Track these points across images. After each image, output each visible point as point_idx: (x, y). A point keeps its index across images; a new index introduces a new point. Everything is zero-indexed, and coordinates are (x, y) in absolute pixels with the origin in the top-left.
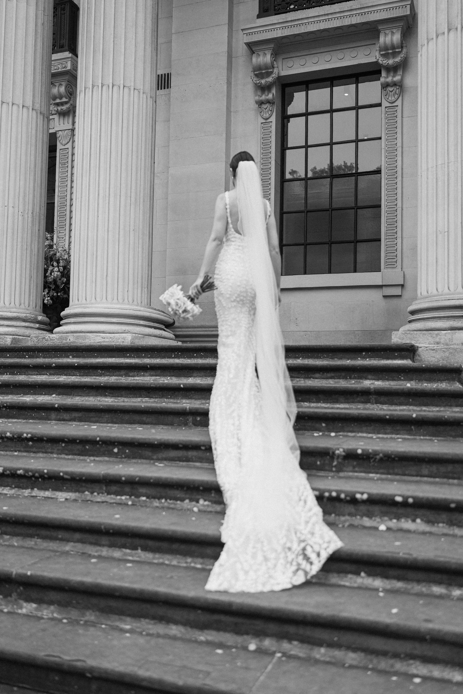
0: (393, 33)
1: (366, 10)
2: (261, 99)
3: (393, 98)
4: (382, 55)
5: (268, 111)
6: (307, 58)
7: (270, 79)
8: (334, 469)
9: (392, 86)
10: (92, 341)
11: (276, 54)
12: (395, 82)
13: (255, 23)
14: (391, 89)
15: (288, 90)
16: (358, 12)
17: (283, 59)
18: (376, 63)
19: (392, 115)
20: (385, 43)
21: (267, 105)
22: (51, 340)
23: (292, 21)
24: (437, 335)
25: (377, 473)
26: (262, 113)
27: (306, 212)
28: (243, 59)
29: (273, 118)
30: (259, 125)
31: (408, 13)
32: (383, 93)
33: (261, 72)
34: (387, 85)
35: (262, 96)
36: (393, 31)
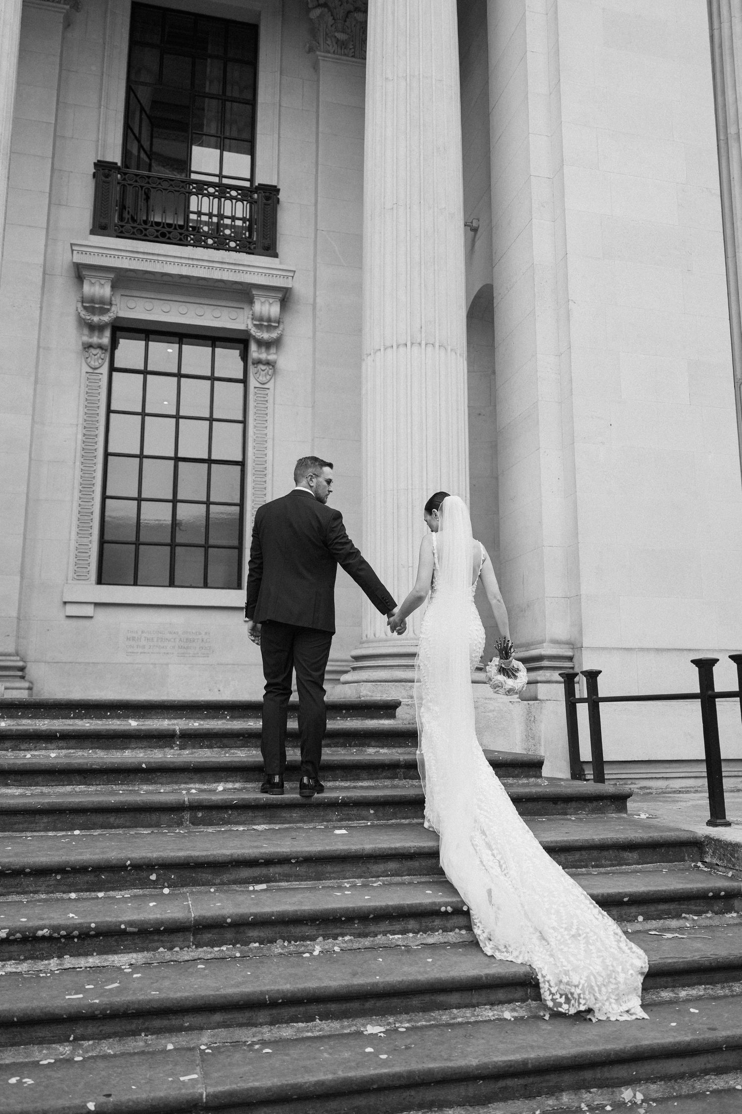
0: (270, 304)
2: (91, 340)
3: (264, 379)
4: (255, 325)
5: (98, 359)
6: (156, 302)
7: (106, 318)
9: (264, 364)
11: (113, 287)
12: (269, 360)
13: (87, 239)
14: (263, 367)
15: (118, 334)
16: (232, 266)
17: (122, 295)
18: (247, 332)
19: (262, 399)
20: (261, 313)
21: (98, 351)
23: (144, 253)
26: (89, 360)
27: (139, 499)
28: (62, 283)
29: (105, 369)
30: (84, 374)
31: (290, 286)
32: (252, 369)
33: (93, 305)
34: (259, 362)
35: (91, 337)
36: (271, 301)
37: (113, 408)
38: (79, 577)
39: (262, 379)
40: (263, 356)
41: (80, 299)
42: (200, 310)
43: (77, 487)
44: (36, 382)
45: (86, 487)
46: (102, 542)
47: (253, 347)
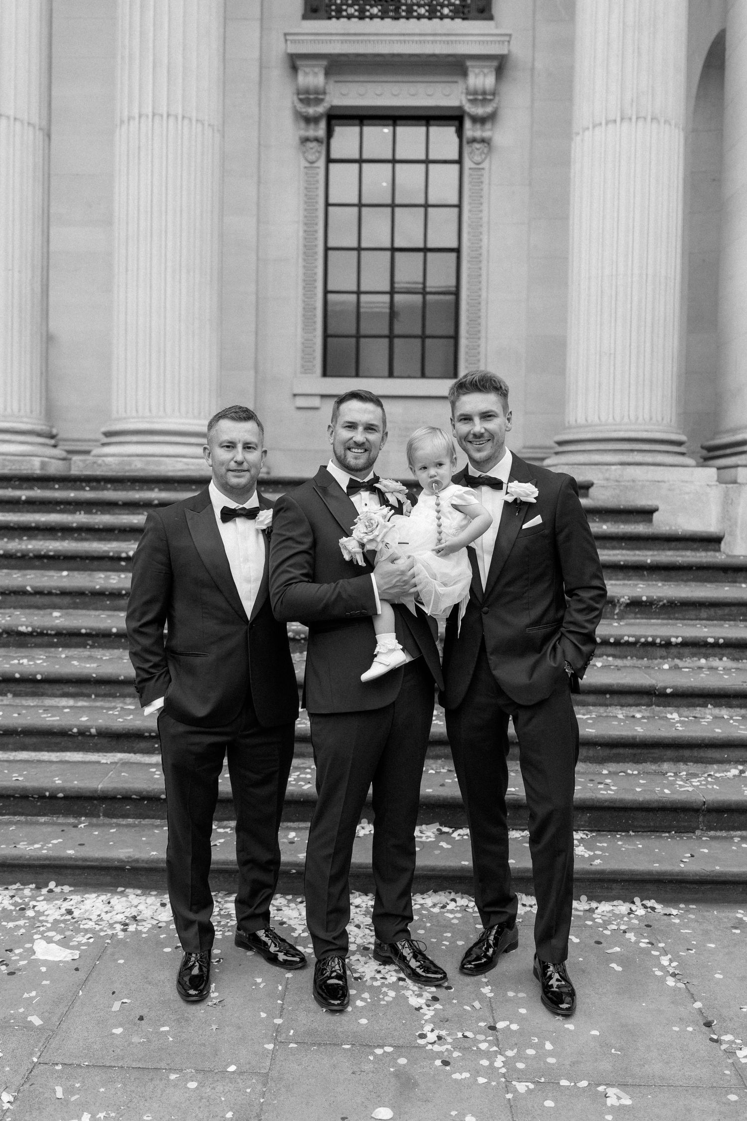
0: (485, 75)
1: (453, 38)
2: (307, 134)
3: (479, 159)
4: (470, 101)
5: (315, 153)
6: (369, 86)
7: (321, 109)
8: (616, 617)
9: (479, 143)
10: (170, 468)
11: (327, 74)
12: (484, 137)
13: (299, 26)
14: (477, 146)
15: (333, 122)
16: (444, 38)
17: (336, 82)
18: (460, 108)
19: (478, 181)
20: (475, 86)
21: (314, 144)
22: (106, 465)
23: (355, 34)
24: (607, 470)
25: (658, 619)
26: (306, 154)
27: (359, 293)
28: (278, 73)
29: (321, 163)
30: (302, 169)
31: (505, 52)
32: (466, 149)
33: (308, 97)
34: (474, 140)
35: (307, 130)
36: (486, 71)
37: (331, 201)
38: (306, 370)
39: (477, 158)
40: (478, 134)
41: (295, 91)
42: (412, 89)
43: (301, 284)
44: (259, 182)
45: (308, 284)
46: (326, 336)
47: (468, 124)
